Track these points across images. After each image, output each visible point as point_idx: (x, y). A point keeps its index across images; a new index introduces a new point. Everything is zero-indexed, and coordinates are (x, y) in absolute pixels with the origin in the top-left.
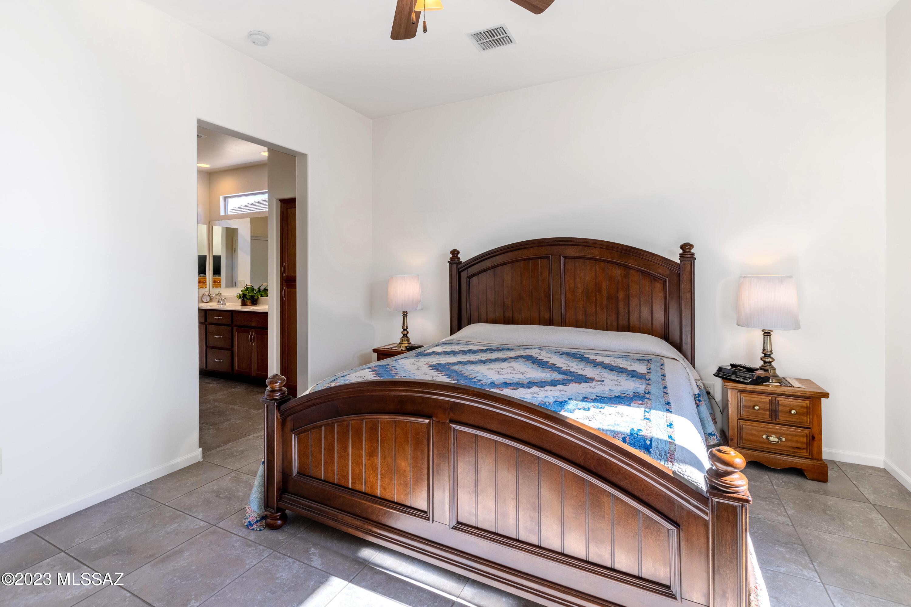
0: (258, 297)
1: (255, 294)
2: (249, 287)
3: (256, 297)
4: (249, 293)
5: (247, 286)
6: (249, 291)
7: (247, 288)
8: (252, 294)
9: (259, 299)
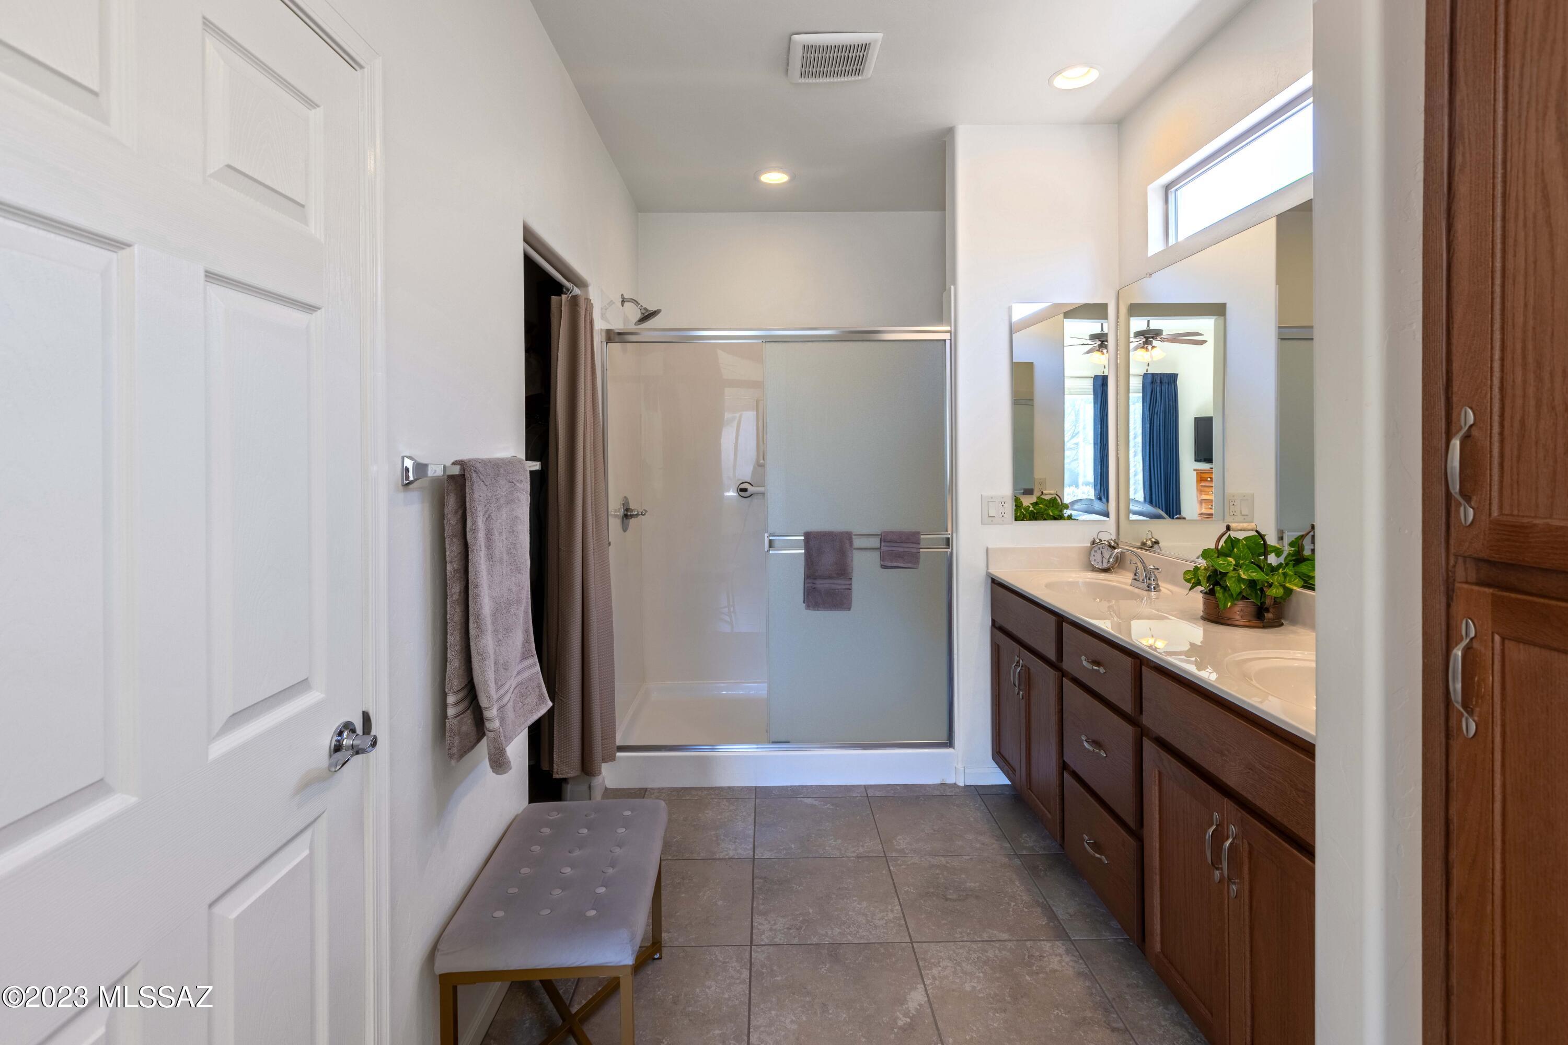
0: (1288, 592)
1: (1273, 570)
2: (1241, 536)
3: (1276, 592)
4: (1237, 566)
5: (1233, 534)
6: (1237, 559)
7: (1233, 542)
8: (1256, 575)
9: (1294, 598)
